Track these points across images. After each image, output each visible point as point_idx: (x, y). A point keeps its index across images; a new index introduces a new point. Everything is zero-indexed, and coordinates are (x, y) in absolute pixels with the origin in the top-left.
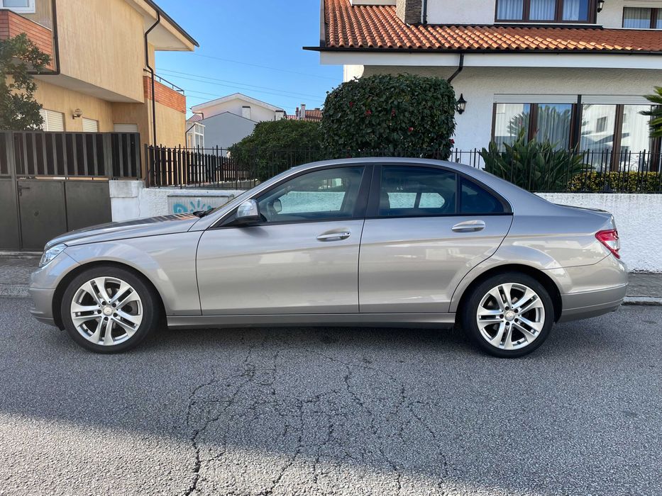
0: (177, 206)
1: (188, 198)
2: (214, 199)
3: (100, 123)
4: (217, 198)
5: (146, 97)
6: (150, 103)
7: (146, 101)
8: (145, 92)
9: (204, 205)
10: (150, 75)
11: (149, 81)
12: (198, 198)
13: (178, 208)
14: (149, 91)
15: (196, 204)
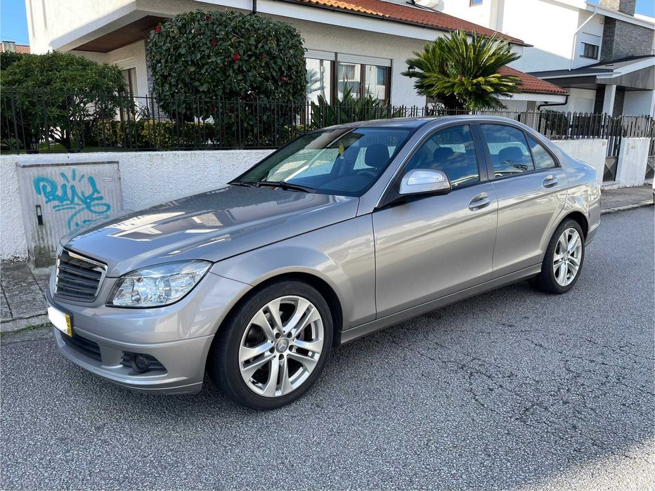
0: (38, 181)
1: (56, 168)
2: (97, 167)
4: (101, 166)
9: (83, 176)
12: (72, 167)
13: (42, 184)
15: (69, 175)
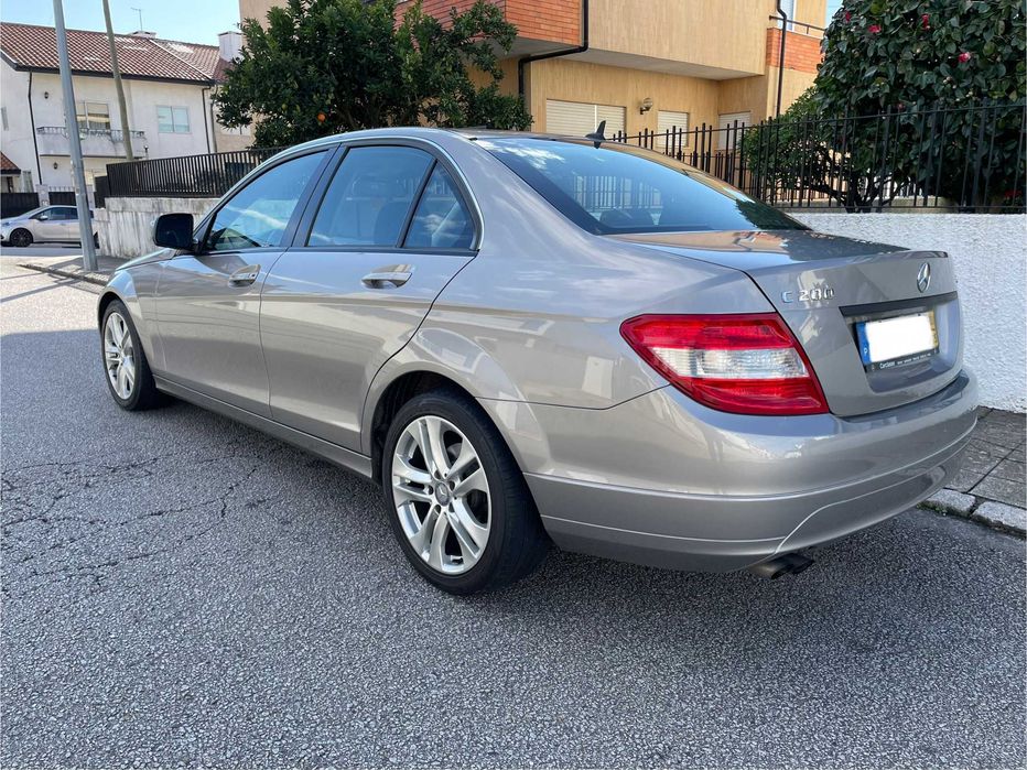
3: (692, 116)
5: (768, 63)
6: (773, 72)
7: (767, 70)
8: (768, 55)
10: (780, 24)
11: (776, 36)
14: (775, 52)
